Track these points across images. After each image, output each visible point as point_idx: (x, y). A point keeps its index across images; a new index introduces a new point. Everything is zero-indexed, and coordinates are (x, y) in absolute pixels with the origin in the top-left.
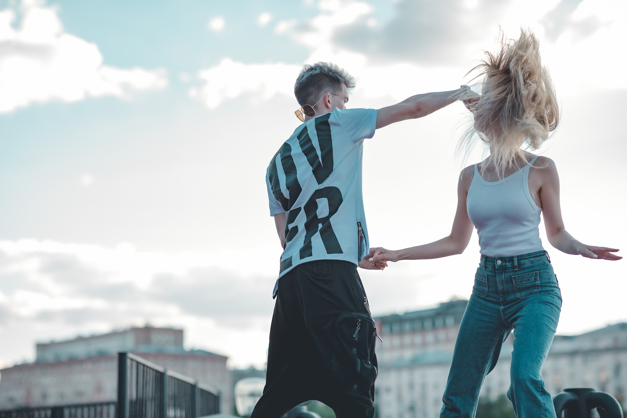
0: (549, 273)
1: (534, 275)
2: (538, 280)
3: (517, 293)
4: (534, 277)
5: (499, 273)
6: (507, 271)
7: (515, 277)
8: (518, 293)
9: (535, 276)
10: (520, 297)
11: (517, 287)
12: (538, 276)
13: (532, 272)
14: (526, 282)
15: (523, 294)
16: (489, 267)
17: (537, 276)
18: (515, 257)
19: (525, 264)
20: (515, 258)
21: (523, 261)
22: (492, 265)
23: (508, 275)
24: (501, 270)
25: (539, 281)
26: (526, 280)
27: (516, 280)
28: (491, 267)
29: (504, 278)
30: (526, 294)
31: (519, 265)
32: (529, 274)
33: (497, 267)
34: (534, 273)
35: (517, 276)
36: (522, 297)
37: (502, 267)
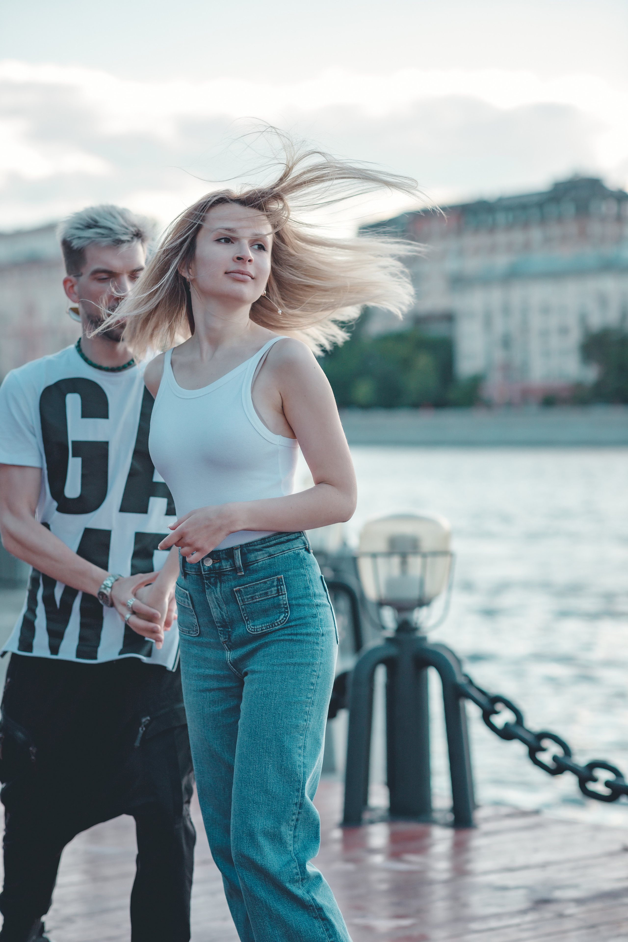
0: (305, 575)
1: (275, 584)
2: (283, 593)
3: (248, 622)
4: (276, 588)
5: (210, 583)
6: (225, 578)
7: (239, 591)
8: (250, 622)
9: (277, 586)
10: (252, 631)
11: (246, 610)
12: (283, 585)
13: (271, 578)
14: (261, 597)
15: (259, 625)
16: (190, 573)
17: (280, 585)
18: (237, 549)
19: (257, 561)
20: (236, 551)
21: (252, 557)
22: (195, 569)
23: (226, 587)
24: (213, 577)
25: (285, 594)
26: (260, 594)
27: (243, 596)
28: (194, 572)
29: (221, 594)
30: (263, 626)
31: (246, 564)
32: (266, 581)
33: (204, 572)
34: (276, 579)
35: (243, 588)
36: (257, 631)
37: (214, 570)
